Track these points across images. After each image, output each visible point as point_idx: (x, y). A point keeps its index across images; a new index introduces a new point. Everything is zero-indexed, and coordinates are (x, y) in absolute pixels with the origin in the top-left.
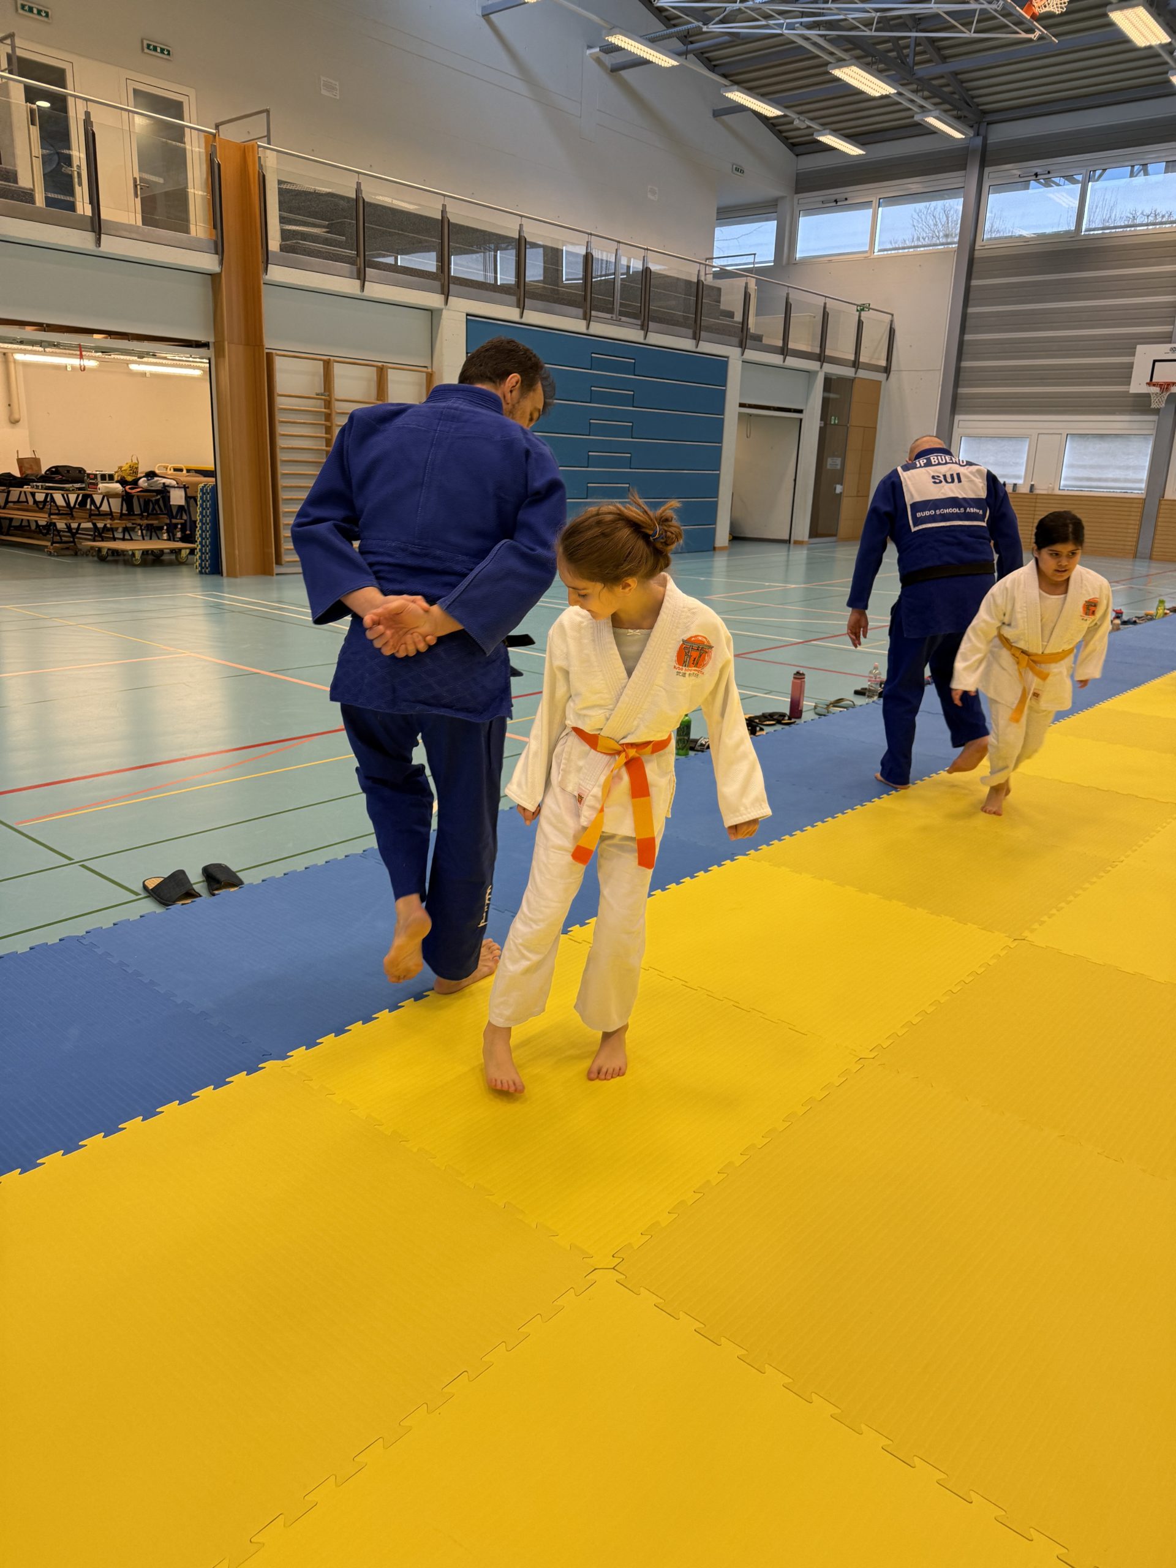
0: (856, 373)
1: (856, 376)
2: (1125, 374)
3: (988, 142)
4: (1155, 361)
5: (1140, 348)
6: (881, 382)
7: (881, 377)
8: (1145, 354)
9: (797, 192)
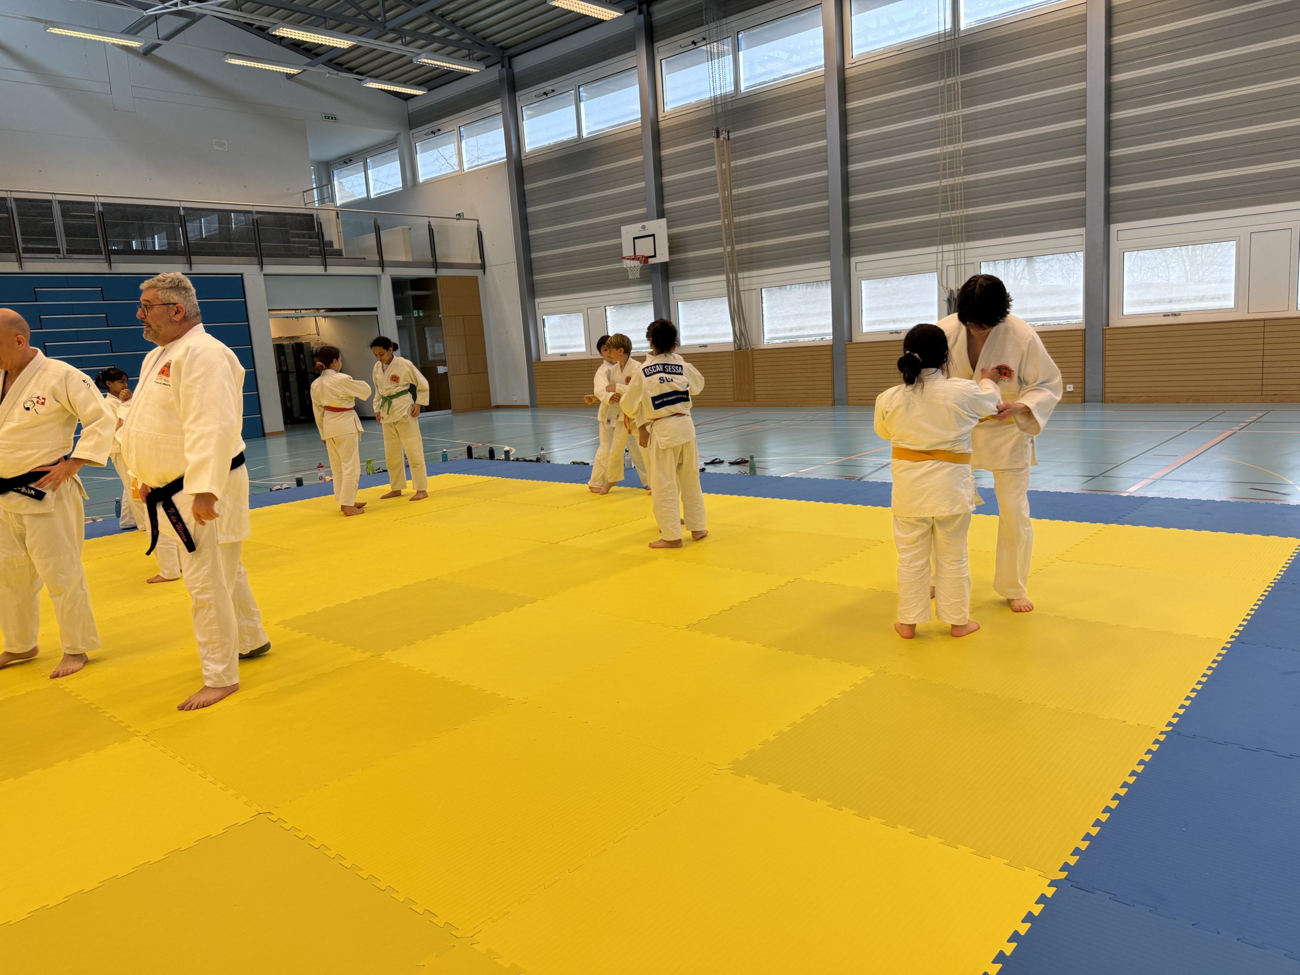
0: (436, 272)
1: (437, 275)
2: (616, 254)
3: (514, 72)
4: (635, 238)
5: (624, 229)
6: (477, 277)
7: (478, 273)
8: (629, 232)
9: (411, 129)
